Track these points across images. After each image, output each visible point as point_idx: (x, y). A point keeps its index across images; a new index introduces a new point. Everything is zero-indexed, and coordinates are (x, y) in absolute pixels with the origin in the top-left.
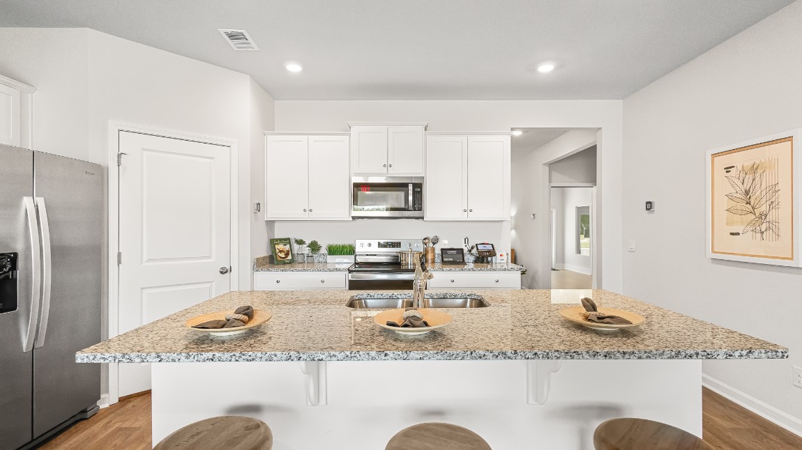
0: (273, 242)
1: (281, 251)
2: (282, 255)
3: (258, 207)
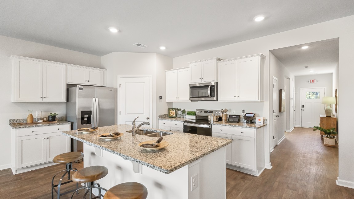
0: (169, 109)
1: (171, 113)
2: (172, 114)
3: (161, 97)
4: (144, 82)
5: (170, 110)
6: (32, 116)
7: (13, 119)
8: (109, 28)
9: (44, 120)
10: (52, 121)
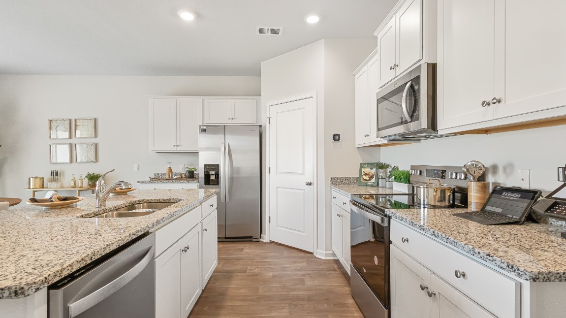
0: (362, 166)
1: (366, 174)
2: (367, 178)
3: (336, 138)
4: (304, 108)
5: (365, 168)
6: (170, 170)
7: (157, 172)
8: (178, 12)
9: (181, 176)
10: (189, 178)
